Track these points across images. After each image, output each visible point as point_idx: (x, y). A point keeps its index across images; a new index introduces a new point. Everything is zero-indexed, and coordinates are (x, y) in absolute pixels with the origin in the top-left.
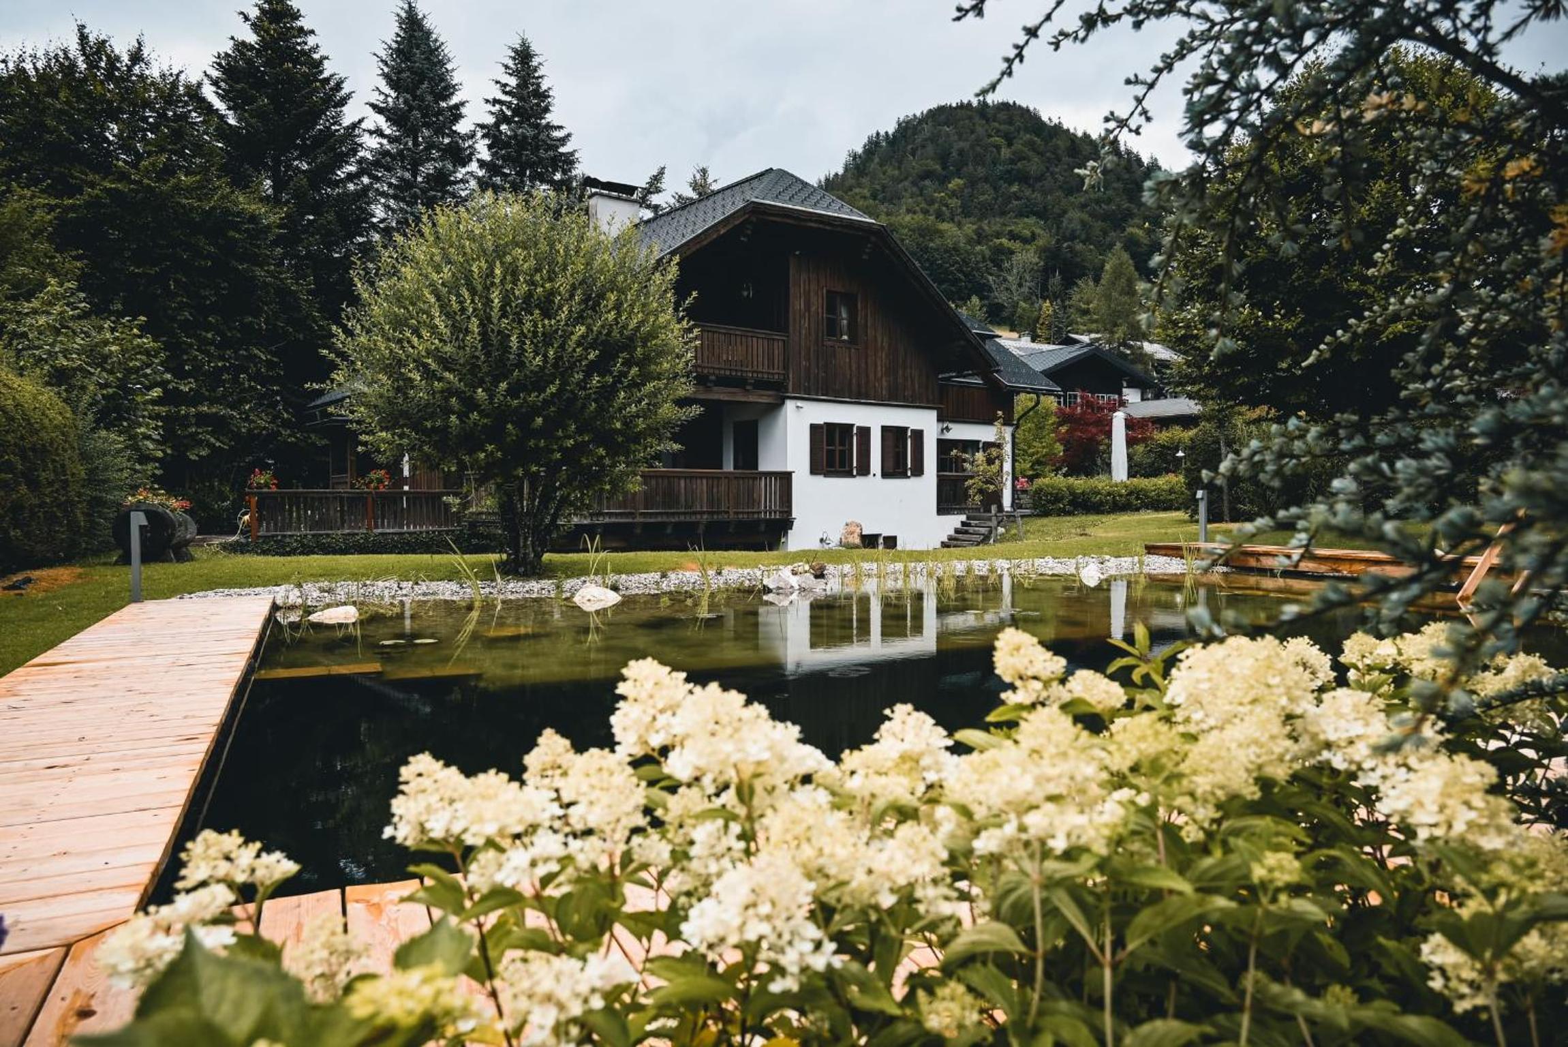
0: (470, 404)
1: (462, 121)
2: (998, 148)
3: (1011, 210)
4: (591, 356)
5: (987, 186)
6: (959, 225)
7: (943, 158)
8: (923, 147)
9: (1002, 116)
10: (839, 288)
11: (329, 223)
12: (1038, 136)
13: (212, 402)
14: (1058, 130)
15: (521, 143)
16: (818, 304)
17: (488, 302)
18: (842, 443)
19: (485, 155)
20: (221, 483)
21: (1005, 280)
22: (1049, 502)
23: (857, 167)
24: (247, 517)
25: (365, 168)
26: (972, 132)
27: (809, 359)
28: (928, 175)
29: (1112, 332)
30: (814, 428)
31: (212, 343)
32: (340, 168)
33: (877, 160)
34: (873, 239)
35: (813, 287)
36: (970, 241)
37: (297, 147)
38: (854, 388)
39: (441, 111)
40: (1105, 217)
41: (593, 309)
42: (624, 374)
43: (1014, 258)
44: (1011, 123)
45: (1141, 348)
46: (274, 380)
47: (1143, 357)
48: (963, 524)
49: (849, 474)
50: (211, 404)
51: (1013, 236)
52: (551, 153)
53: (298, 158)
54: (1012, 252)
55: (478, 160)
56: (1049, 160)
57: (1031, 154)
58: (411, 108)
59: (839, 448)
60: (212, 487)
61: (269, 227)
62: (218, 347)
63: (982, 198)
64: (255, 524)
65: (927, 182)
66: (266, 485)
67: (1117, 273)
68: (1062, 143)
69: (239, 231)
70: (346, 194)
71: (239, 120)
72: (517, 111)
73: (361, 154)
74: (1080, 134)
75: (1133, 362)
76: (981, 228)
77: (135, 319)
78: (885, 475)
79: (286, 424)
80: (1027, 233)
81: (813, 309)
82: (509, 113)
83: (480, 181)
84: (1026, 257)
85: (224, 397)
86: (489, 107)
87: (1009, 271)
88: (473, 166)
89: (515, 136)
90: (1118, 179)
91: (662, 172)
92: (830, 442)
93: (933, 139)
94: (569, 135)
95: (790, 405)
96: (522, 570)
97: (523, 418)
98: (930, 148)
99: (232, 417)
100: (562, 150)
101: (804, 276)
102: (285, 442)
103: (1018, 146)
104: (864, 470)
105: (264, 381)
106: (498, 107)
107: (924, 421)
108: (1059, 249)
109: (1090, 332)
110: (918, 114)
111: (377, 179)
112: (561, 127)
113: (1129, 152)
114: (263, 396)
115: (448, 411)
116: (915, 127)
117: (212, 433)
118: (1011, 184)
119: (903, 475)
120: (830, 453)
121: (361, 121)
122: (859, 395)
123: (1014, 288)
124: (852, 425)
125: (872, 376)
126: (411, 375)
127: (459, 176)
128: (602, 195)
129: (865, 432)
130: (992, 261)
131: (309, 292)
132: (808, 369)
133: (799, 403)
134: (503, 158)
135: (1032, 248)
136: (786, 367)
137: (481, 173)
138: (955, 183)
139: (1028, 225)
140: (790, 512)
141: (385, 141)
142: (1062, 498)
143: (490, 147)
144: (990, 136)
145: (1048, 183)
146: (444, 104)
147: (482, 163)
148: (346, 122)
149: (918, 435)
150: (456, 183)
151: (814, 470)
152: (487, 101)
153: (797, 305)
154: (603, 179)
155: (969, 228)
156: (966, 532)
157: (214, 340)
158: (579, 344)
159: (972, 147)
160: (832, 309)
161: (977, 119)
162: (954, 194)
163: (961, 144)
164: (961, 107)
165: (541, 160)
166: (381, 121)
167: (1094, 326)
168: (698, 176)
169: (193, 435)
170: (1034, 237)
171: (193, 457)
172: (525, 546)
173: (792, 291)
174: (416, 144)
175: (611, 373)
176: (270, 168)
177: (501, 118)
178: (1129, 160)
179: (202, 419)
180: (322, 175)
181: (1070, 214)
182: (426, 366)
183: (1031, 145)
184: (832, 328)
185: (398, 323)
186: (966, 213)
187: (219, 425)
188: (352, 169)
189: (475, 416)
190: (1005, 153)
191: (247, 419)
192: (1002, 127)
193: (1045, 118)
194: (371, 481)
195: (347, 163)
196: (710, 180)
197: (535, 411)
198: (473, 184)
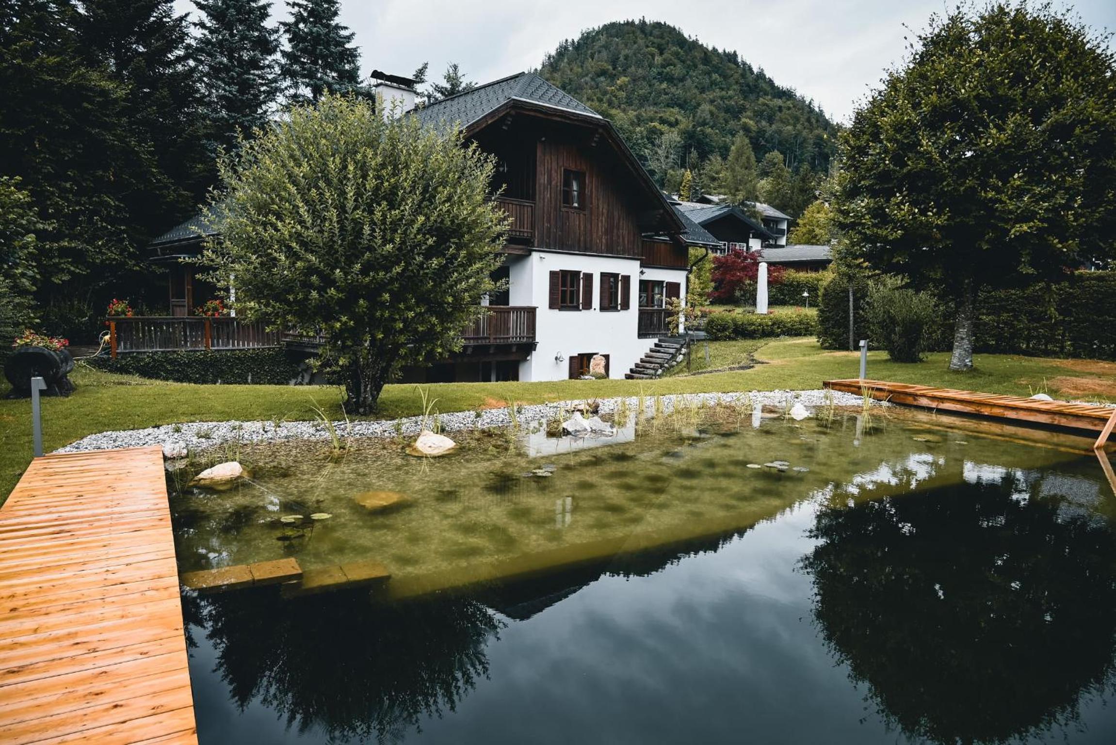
0: (328, 281)
1: (268, 19)
2: (653, 56)
3: (662, 102)
4: (430, 242)
5: (644, 83)
6: (624, 111)
7: (614, 62)
8: (600, 52)
9: (656, 32)
10: (573, 167)
11: (164, 97)
12: (681, 48)
13: (72, 238)
14: (695, 45)
15: (316, 39)
16: (558, 178)
17: (343, 194)
18: (572, 286)
19: (287, 47)
20: (79, 302)
21: (656, 153)
22: (718, 330)
23: (551, 64)
24: (107, 337)
25: (191, 53)
26: (635, 43)
27: (549, 221)
28: (603, 73)
29: (735, 195)
30: (553, 274)
31: (71, 190)
32: (171, 52)
33: (566, 60)
34: (600, 130)
35: (554, 165)
36: (632, 124)
37: (134, 33)
38: (582, 245)
39: (251, 11)
40: (727, 110)
41: (429, 200)
42: (454, 257)
43: (663, 137)
44: (662, 38)
45: (754, 206)
46: (123, 221)
47: (755, 214)
48: (656, 345)
49: (576, 308)
50: (71, 240)
51: (663, 121)
52: (340, 49)
53: (137, 42)
54: (662, 133)
55: (281, 51)
56: (689, 66)
57: (676, 61)
58: (228, 7)
59: (569, 289)
60: (72, 305)
61: (116, 100)
62: (75, 194)
63: (641, 92)
64: (114, 344)
65: (602, 79)
66: (123, 312)
67: (740, 153)
68: (698, 54)
69: (91, 102)
70: (176, 74)
71: (87, 9)
72: (311, 13)
73: (188, 41)
74: (710, 48)
75: (749, 217)
76: (640, 114)
77: (11, 178)
78: (603, 309)
79: (131, 256)
80: (672, 119)
81: (553, 183)
82: (305, 14)
83: (282, 67)
84: (672, 136)
85: (81, 234)
86: (290, 9)
87: (659, 146)
88: (278, 56)
89: (311, 33)
90: (737, 83)
91: (425, 67)
92: (564, 284)
93: (606, 47)
94: (353, 34)
95: (535, 256)
96: (361, 410)
97: (373, 293)
98: (604, 54)
99: (87, 251)
100: (347, 46)
101: (547, 158)
102: (131, 270)
103: (666, 55)
104: (588, 305)
105: (112, 221)
106: (296, 9)
107: (630, 268)
108: (694, 132)
109: (720, 194)
110: (596, 28)
111: (201, 62)
112: (346, 28)
113: (744, 64)
114: (111, 234)
115: (309, 286)
116: (594, 37)
117: (72, 264)
118: (661, 82)
119: (614, 309)
120: (564, 293)
121: (187, 15)
122: (586, 249)
123: (662, 159)
124: (580, 272)
125: (595, 236)
126: (276, 255)
127: (267, 62)
128: (386, 85)
129: (589, 277)
130: (648, 139)
131: (150, 153)
132: (549, 229)
133: (543, 255)
134: (302, 50)
135: (675, 130)
136: (533, 227)
137: (283, 61)
138: (622, 80)
139: (673, 114)
140: (534, 338)
141: (206, 32)
142: (728, 328)
143: (290, 41)
144: (647, 46)
145: (689, 82)
146: (254, 5)
147: (284, 54)
148: (176, 15)
149: (626, 279)
150: (263, 68)
151: (552, 306)
152: (288, 4)
153: (542, 179)
154: (388, 73)
155: (632, 114)
156: (659, 352)
157: (72, 189)
158: (419, 230)
159: (635, 54)
160: (567, 184)
161: (638, 33)
162: (621, 88)
163: (626, 51)
164: (628, 24)
165: (332, 53)
166: (203, 15)
167: (723, 190)
168: (451, 71)
169: (56, 265)
170: (677, 122)
171: (57, 281)
172: (365, 391)
173: (538, 169)
174: (232, 35)
175: (444, 255)
176: (113, 49)
177: (300, 18)
178: (744, 69)
179: (64, 252)
180: (157, 57)
181: (702, 107)
182: (289, 248)
183: (676, 54)
184: (567, 197)
185: (262, 208)
186: (629, 102)
187: (78, 256)
188: (181, 52)
189: (332, 291)
190: (658, 59)
191: (100, 252)
192: (656, 40)
193: (686, 36)
194: (209, 310)
195: (176, 48)
196: (459, 74)
197: (382, 287)
198: (277, 70)
